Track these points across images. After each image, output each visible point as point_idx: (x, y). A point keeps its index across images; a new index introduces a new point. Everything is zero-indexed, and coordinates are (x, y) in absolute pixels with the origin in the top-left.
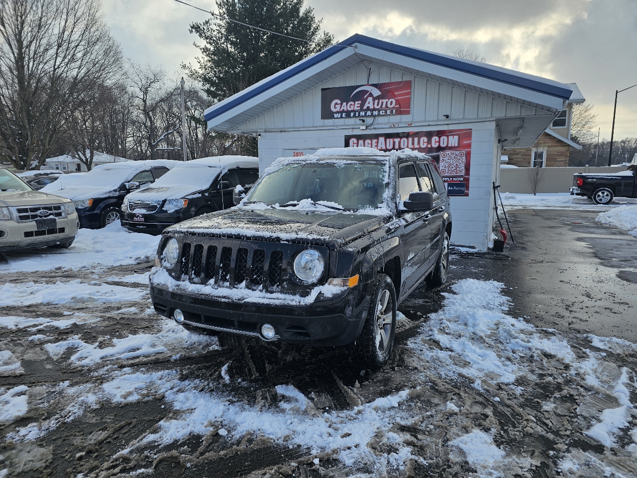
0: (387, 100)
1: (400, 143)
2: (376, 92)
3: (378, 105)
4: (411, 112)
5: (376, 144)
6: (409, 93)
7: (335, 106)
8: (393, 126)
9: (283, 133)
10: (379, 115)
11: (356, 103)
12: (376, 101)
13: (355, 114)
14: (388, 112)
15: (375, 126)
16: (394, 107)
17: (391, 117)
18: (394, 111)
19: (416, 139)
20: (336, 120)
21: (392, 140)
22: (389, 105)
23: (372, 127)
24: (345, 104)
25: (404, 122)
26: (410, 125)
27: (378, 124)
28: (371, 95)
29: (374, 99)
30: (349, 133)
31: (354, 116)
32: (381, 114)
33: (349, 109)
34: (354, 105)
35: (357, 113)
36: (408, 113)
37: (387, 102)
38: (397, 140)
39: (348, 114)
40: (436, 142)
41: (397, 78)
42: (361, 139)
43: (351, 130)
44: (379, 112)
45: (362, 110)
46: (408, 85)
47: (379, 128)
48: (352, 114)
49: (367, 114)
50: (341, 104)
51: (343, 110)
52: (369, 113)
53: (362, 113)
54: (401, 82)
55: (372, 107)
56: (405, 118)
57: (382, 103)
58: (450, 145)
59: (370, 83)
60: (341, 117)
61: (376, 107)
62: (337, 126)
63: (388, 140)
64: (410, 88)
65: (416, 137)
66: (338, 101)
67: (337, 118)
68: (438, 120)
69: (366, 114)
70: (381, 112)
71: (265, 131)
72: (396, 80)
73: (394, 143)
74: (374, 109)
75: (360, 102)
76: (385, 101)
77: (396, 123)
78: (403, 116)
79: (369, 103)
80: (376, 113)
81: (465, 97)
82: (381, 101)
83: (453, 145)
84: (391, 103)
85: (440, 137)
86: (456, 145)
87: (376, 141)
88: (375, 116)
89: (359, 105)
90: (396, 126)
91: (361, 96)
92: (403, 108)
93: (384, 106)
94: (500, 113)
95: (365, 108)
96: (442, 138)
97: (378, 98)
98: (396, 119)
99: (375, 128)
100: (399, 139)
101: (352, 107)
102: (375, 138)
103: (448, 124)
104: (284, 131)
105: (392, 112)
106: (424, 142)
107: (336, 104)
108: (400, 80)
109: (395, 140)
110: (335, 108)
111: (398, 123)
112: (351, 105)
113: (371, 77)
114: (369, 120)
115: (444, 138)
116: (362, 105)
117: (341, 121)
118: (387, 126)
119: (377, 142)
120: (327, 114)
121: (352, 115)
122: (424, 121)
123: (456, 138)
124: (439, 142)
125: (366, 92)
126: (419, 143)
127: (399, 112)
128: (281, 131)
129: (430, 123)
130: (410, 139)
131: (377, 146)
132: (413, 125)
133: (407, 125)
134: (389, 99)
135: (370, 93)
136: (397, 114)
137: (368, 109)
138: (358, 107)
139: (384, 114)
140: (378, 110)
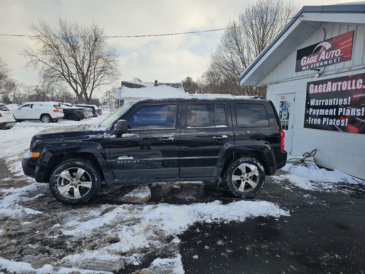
0: (335, 51)
1: (341, 85)
2: (328, 46)
3: (328, 56)
4: (352, 58)
5: (325, 88)
6: (352, 41)
8: (338, 72)
10: (328, 64)
11: (316, 56)
12: (327, 53)
14: (335, 61)
15: (326, 74)
16: (339, 56)
17: (337, 64)
18: (339, 59)
19: (354, 81)
20: (303, 72)
21: (336, 83)
22: (336, 55)
23: (324, 74)
24: (309, 59)
25: (346, 68)
26: (350, 70)
27: (328, 71)
28: (325, 49)
30: (310, 80)
31: (313, 67)
32: (329, 63)
33: (311, 62)
34: (314, 59)
35: (315, 64)
36: (349, 59)
37: (335, 53)
38: (340, 83)
39: (310, 67)
41: (344, 31)
43: (311, 78)
44: (328, 62)
45: (318, 62)
47: (328, 75)
50: (307, 59)
51: (307, 64)
52: (322, 64)
53: (318, 64)
55: (324, 58)
56: (347, 64)
57: (331, 53)
59: (326, 39)
60: (306, 69)
61: (327, 58)
62: (304, 76)
63: (333, 84)
64: (352, 37)
65: (354, 79)
66: (305, 58)
67: (304, 70)
69: (320, 64)
70: (330, 61)
72: (343, 33)
73: (338, 86)
74: (326, 60)
75: (317, 56)
76: (333, 52)
77: (340, 69)
79: (323, 55)
80: (326, 63)
82: (330, 52)
84: (337, 52)
87: (325, 85)
88: (326, 65)
89: (316, 58)
90: (340, 71)
91: (319, 51)
92: (347, 55)
93: (332, 57)
95: (320, 60)
97: (329, 50)
98: (340, 65)
99: (325, 75)
100: (341, 83)
102: (324, 83)
104: (278, 83)
105: (337, 60)
106: (360, 84)
107: (304, 60)
108: (346, 32)
109: (338, 83)
110: (303, 63)
111: (341, 69)
112: (312, 59)
113: (327, 35)
114: (322, 69)
116: (318, 58)
117: (305, 73)
118: (334, 72)
119: (326, 87)
122: (362, 65)
125: (322, 47)
126: (356, 85)
127: (343, 59)
130: (350, 82)
131: (326, 89)
132: (352, 69)
133: (348, 70)
134: (336, 50)
135: (325, 47)
136: (341, 61)
137: (322, 60)
138: (316, 60)
139: (331, 62)
140: (328, 60)
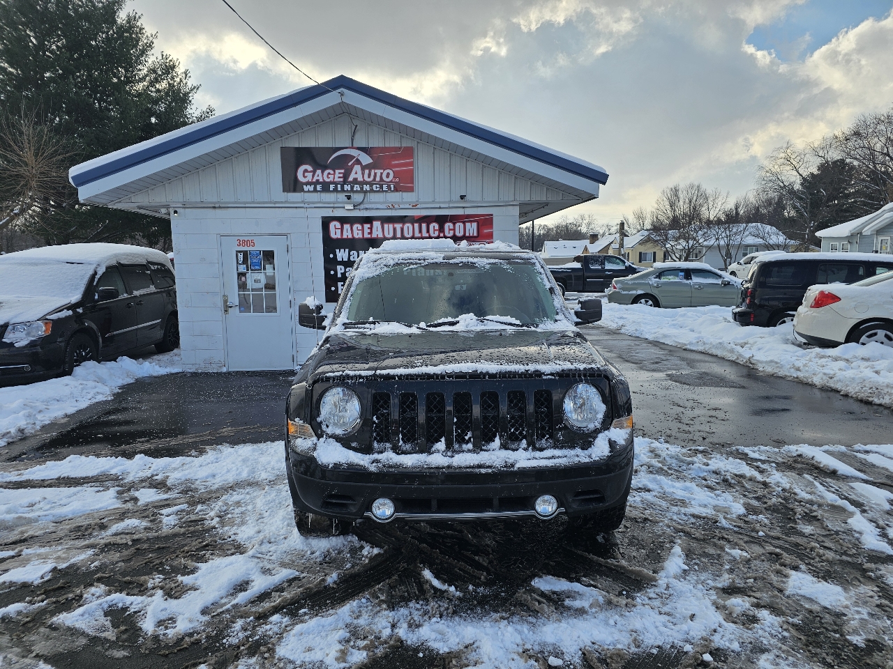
0: (382, 171)
1: (402, 230)
2: (366, 159)
3: (369, 177)
4: (416, 188)
5: (369, 231)
6: (411, 164)
7: (304, 173)
8: (391, 207)
9: (218, 211)
10: (372, 191)
11: (337, 171)
12: (367, 172)
13: (336, 187)
14: (385, 188)
15: (367, 206)
16: (391, 181)
17: (390, 194)
18: (392, 186)
19: (424, 226)
20: (306, 194)
21: (391, 226)
22: (384, 178)
23: (362, 207)
24: (319, 172)
25: (406, 203)
26: (415, 207)
27: (371, 203)
28: (358, 162)
29: (363, 168)
30: (329, 213)
31: (335, 190)
32: (374, 189)
33: (327, 180)
34: (334, 174)
35: (339, 186)
36: (411, 190)
37: (381, 174)
38: (398, 226)
39: (325, 187)
40: (450, 230)
41: (393, 142)
42: (347, 223)
43: (331, 209)
44: (371, 186)
45: (345, 181)
46: (408, 152)
47: (372, 209)
48: (332, 187)
49: (355, 189)
50: (314, 172)
51: (318, 180)
52: (357, 187)
53: (347, 187)
54: (400, 148)
55: (360, 179)
56: (408, 197)
57: (375, 174)
58: (467, 234)
59: (355, 145)
60: (315, 190)
61: (367, 179)
62: (309, 203)
63: (386, 225)
64: (411, 156)
65: (424, 222)
66: (309, 168)
67: (309, 191)
68: (451, 201)
69: (352, 188)
70: (374, 186)
71: (184, 207)
72: (392, 145)
73: (395, 230)
75: (343, 171)
76: (379, 172)
77: (396, 203)
78: (405, 194)
79: (356, 173)
80: (367, 187)
81: (482, 174)
82: (373, 171)
83: (471, 235)
84: (388, 175)
85: (454, 224)
86: (475, 234)
87: (369, 226)
88: (366, 192)
89: (341, 175)
90: (396, 206)
91: (344, 163)
92: (404, 183)
93: (378, 179)
94: (525, 197)
95: (351, 179)
96: (457, 225)
97: (369, 167)
98: (395, 197)
99: (367, 209)
100: (401, 225)
101: (331, 177)
102: (367, 223)
103: (464, 207)
104: (220, 207)
105: (389, 187)
106: (435, 230)
107: (306, 171)
108: (397, 145)
109: (396, 225)
110: (305, 177)
111: (398, 203)
112: (329, 174)
113: (356, 136)
114: (357, 198)
115: (459, 226)
117: (315, 197)
118: (384, 206)
119: (371, 228)
120: (292, 185)
121: (331, 189)
122: (434, 202)
123: (475, 225)
124: (454, 230)
125: (350, 157)
126: (428, 230)
127: (400, 188)
128: (214, 207)
129: (442, 206)
130: (416, 225)
131: (371, 233)
132: (418, 206)
133: (411, 207)
134: (384, 170)
135: (357, 159)
136: (396, 190)
137: (355, 181)
138: (339, 177)
139: (378, 189)
140: (371, 184)
